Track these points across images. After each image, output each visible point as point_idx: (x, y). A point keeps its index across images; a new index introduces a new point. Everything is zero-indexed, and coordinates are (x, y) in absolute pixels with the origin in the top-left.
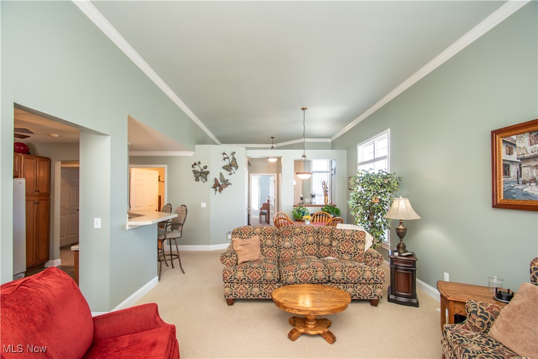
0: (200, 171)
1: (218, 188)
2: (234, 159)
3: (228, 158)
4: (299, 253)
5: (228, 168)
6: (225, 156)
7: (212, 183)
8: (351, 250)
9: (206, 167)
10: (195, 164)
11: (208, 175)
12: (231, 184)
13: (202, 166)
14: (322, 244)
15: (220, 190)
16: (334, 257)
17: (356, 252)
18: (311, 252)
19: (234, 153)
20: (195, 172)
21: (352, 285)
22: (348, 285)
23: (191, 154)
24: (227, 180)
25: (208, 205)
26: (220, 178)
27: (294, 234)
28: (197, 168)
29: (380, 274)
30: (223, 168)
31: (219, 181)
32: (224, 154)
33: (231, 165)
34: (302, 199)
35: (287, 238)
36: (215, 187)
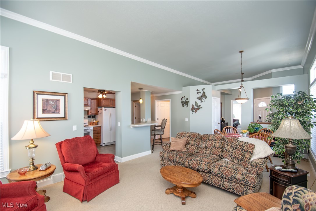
0: (184, 101)
1: (194, 110)
2: (204, 92)
3: (200, 92)
4: (208, 152)
5: (200, 98)
6: (198, 91)
7: (191, 108)
8: (239, 157)
9: (187, 99)
10: (183, 97)
11: (188, 103)
12: (202, 108)
13: (185, 98)
14: (226, 149)
15: (195, 112)
16: (228, 159)
17: (242, 159)
18: (216, 153)
19: (204, 89)
20: (182, 102)
21: (228, 181)
22: (225, 180)
23: (180, 92)
24: (200, 105)
25: (189, 120)
26: (196, 105)
27: (208, 140)
28: (183, 100)
29: (250, 179)
30: (197, 98)
31: (195, 106)
32: (198, 90)
33: (202, 97)
34: (260, 118)
35: (204, 142)
36: (192, 110)
